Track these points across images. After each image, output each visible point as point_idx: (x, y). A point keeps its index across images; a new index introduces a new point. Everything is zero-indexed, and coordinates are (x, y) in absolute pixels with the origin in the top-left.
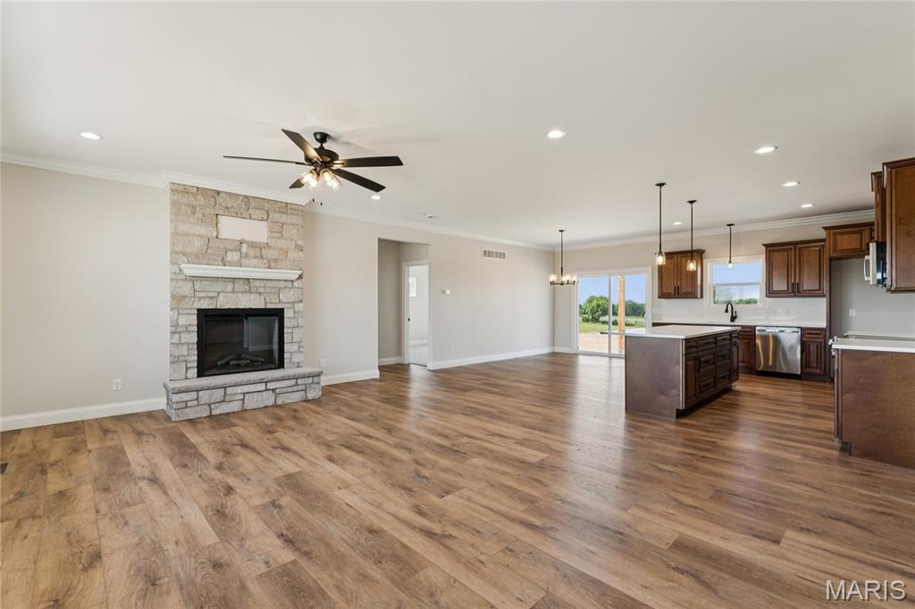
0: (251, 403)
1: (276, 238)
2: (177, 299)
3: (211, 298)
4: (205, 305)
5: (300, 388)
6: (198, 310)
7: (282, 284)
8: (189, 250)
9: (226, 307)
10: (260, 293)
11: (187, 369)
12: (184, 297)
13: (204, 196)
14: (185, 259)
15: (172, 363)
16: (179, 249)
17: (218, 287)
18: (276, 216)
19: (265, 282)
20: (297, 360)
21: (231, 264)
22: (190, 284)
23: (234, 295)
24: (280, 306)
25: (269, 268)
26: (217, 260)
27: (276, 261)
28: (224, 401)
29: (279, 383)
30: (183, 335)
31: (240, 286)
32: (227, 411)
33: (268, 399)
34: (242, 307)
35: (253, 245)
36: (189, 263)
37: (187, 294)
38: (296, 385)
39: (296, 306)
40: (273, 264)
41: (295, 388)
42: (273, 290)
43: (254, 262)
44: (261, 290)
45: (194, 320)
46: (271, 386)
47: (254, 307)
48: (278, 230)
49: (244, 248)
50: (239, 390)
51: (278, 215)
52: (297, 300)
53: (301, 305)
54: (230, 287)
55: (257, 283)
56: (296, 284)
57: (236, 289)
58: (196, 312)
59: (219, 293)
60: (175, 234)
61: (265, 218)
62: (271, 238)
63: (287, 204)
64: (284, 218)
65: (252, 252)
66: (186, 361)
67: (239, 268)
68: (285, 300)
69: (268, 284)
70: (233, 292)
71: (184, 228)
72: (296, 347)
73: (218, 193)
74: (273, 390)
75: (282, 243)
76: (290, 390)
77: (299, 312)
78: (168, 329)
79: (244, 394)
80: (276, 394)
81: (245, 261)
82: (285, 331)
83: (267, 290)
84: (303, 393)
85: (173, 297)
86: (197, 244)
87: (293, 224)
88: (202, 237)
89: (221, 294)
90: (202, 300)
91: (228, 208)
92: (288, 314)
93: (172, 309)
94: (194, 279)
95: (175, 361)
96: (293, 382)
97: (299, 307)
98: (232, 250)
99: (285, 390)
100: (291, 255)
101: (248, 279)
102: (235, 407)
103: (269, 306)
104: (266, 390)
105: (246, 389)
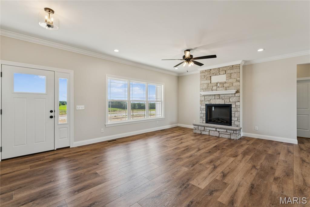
0: (212, 133)
1: (229, 79)
2: (201, 101)
3: (209, 101)
4: (207, 103)
5: (228, 133)
6: (206, 104)
7: (231, 95)
8: (203, 88)
9: (213, 103)
10: (223, 99)
11: (203, 120)
12: (203, 101)
13: (207, 72)
14: (203, 90)
15: (200, 118)
16: (201, 88)
17: (210, 98)
18: (228, 72)
19: (224, 95)
20: (236, 124)
21: (214, 90)
22: (204, 97)
23: (215, 100)
24: (230, 103)
25: (226, 90)
26: (210, 90)
27: (228, 87)
28: (204, 131)
29: (221, 130)
30: (202, 111)
31: (217, 97)
32: (205, 134)
33: (216, 134)
34: (217, 103)
35: (220, 83)
36: (203, 91)
37: (203, 100)
38: (227, 132)
39: (236, 103)
40: (227, 89)
41: (226, 133)
42: (227, 98)
43: (221, 89)
44: (223, 98)
45: (204, 107)
46: (218, 130)
47: (221, 104)
48: (230, 76)
49: (218, 85)
50: (208, 128)
51: (229, 71)
52: (237, 101)
53: (239, 103)
54: (214, 97)
55: (222, 96)
56: (236, 95)
57: (216, 98)
58: (205, 105)
59: (211, 99)
60: (201, 84)
61: (225, 73)
62: (227, 79)
63: (233, 66)
64: (232, 71)
65: (220, 86)
66: (203, 118)
67: (216, 91)
68: (232, 101)
69: (226, 96)
70: (215, 99)
71: (203, 82)
72: (236, 119)
73: (211, 70)
74: (219, 132)
75: (231, 81)
76: (224, 133)
77: (237, 106)
78: (199, 109)
79: (210, 130)
80: (219, 133)
81: (218, 89)
82: (232, 112)
83: (225, 98)
84: (229, 136)
85: (200, 101)
86: (205, 86)
87: (235, 73)
88: (207, 83)
89: (211, 100)
90: (207, 102)
91: (213, 73)
92: (233, 106)
93: (200, 104)
94: (204, 96)
95: (201, 118)
96: (225, 131)
97: (237, 104)
98: (214, 86)
99: (222, 133)
100: (234, 84)
101: (219, 95)
102: (207, 133)
103: (226, 103)
104: (216, 131)
105: (210, 129)
